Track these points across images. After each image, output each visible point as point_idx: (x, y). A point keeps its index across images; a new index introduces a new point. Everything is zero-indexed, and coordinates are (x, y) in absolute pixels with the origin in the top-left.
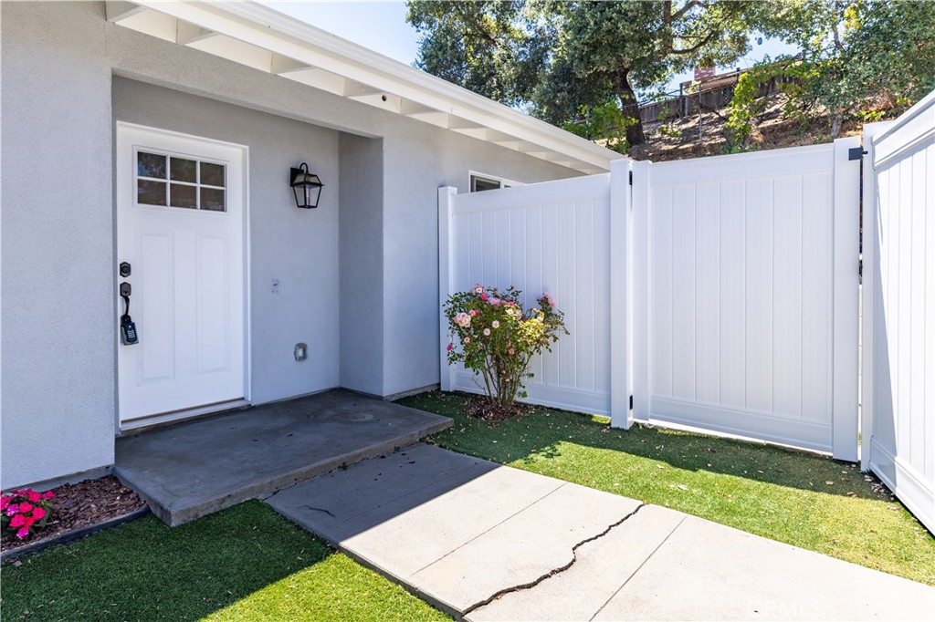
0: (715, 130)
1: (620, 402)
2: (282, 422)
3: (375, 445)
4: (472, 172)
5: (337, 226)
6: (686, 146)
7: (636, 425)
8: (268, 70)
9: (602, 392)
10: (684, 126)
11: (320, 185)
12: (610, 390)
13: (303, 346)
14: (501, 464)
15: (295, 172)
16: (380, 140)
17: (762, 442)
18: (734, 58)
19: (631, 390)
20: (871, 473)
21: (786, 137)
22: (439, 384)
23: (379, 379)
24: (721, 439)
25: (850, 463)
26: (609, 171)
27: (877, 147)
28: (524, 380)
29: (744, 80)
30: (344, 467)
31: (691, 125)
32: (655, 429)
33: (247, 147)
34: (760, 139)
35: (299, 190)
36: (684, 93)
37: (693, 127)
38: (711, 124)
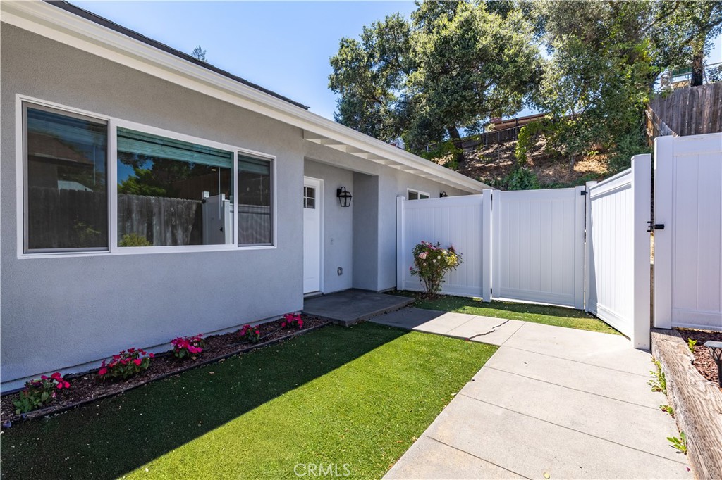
0: (505, 156)
1: (486, 291)
2: (343, 300)
3: (393, 306)
4: (408, 189)
5: (352, 215)
6: (489, 165)
7: (493, 301)
8: (345, 151)
9: (478, 287)
10: (487, 152)
11: (351, 196)
12: (482, 286)
13: (340, 269)
14: (447, 312)
15: (339, 191)
16: (377, 177)
17: (547, 304)
18: (514, 113)
19: (491, 286)
20: (589, 312)
21: (546, 163)
22: (396, 288)
23: (376, 283)
24: (530, 304)
25: (581, 310)
26: (482, 193)
27: (591, 191)
28: (441, 283)
29: (523, 131)
30: (386, 313)
31: (490, 151)
32: (502, 302)
33: (323, 180)
34: (532, 163)
35: (343, 200)
36: (485, 132)
37: (492, 153)
38: (501, 151)
